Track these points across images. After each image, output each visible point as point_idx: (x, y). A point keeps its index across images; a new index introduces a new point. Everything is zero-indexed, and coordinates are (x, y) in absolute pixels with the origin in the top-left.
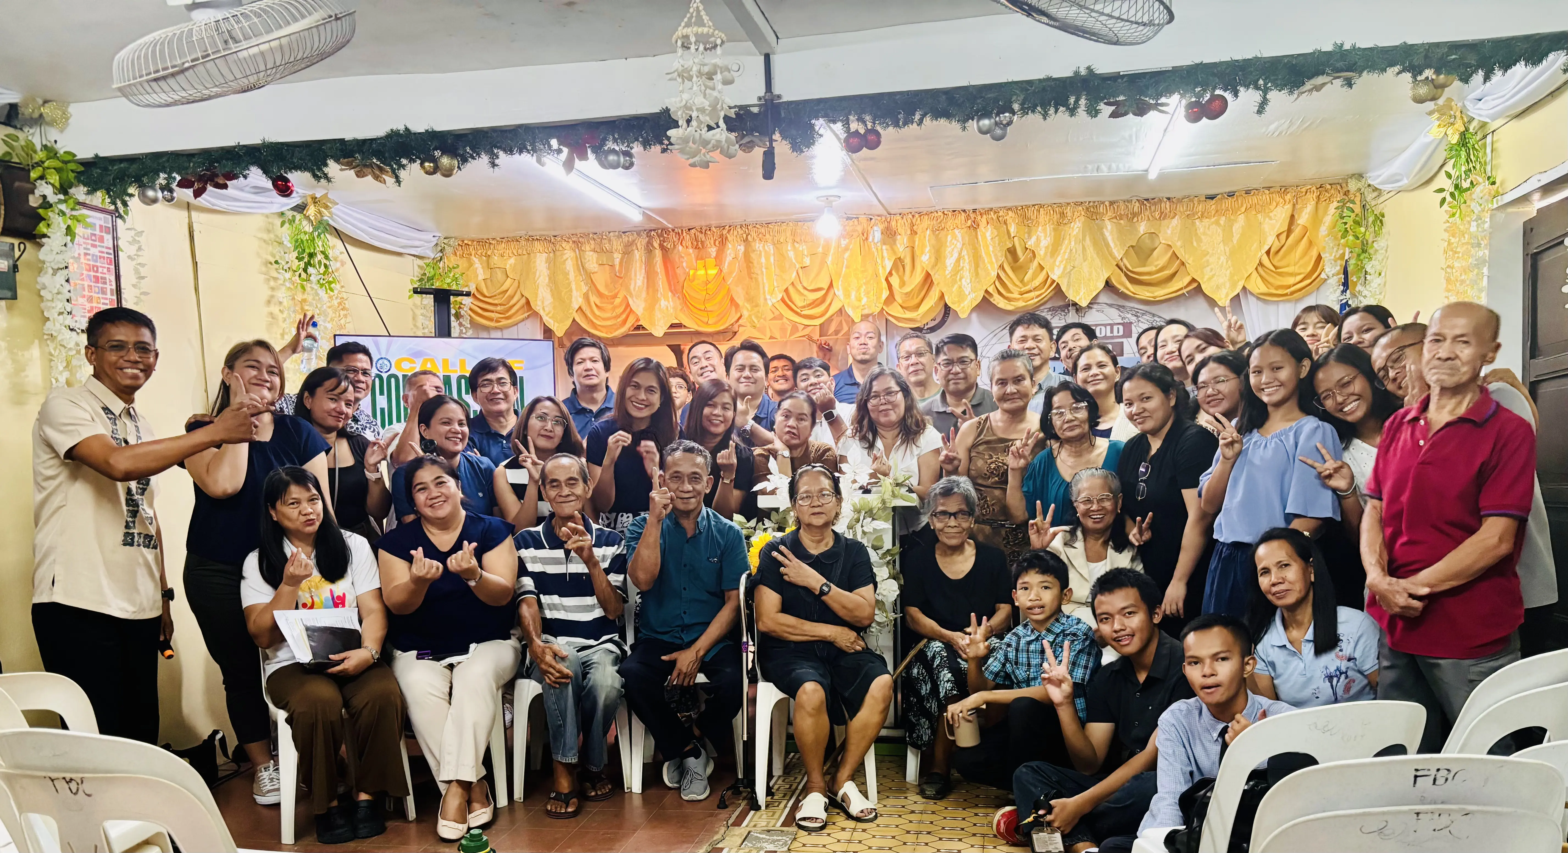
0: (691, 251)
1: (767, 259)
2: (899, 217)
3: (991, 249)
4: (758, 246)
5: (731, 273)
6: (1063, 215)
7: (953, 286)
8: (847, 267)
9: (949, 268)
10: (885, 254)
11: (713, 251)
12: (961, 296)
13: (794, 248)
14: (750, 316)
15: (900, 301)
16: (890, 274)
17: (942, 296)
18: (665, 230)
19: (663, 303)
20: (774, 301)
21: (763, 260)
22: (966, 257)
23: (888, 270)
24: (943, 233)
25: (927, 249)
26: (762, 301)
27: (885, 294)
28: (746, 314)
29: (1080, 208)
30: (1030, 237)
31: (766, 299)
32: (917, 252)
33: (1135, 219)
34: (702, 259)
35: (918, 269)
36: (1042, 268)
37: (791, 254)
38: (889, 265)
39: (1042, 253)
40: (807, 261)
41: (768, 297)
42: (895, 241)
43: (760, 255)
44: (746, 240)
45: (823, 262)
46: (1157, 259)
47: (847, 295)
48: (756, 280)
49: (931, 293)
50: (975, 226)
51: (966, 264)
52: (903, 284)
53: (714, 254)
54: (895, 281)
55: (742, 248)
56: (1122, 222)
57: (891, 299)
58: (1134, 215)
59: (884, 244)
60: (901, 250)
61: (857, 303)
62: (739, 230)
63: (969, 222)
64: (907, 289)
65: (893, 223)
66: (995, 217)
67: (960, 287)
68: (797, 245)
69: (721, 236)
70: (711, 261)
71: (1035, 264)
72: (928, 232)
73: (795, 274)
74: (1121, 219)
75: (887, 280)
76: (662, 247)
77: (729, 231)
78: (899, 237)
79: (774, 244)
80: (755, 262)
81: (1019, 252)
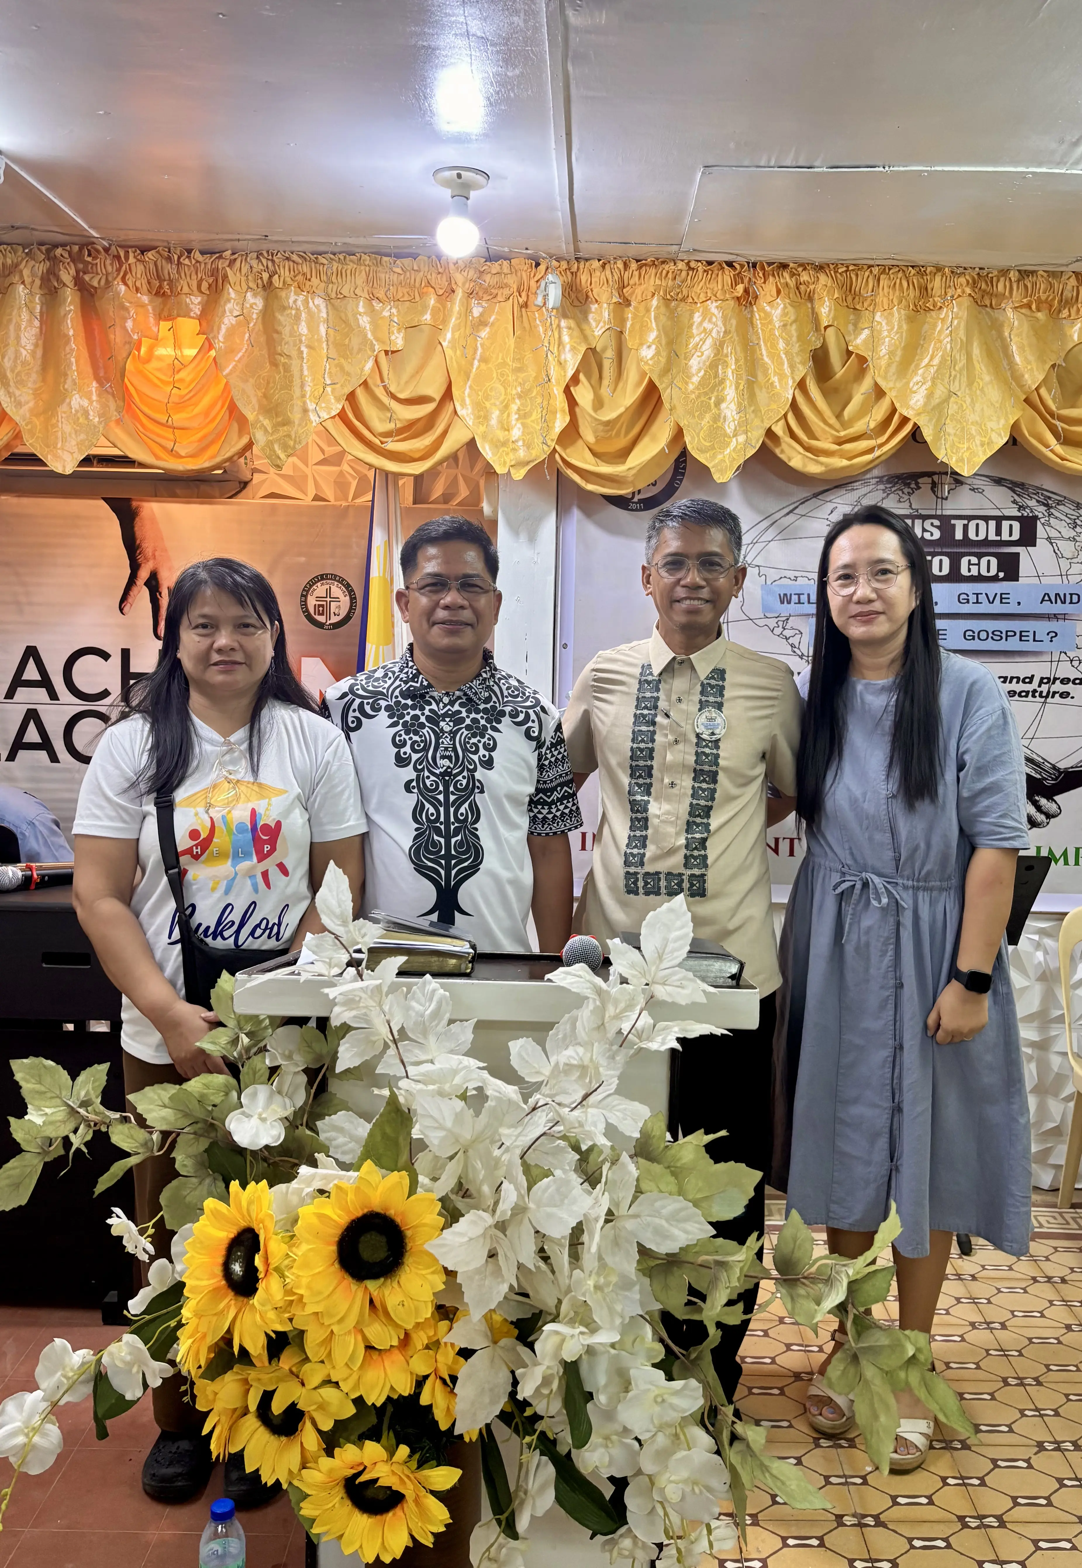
0: (145, 299)
1: (313, 328)
2: (596, 264)
3: (781, 345)
4: (293, 298)
5: (231, 351)
6: (924, 291)
7: (701, 417)
8: (484, 360)
9: (696, 379)
10: (566, 338)
11: (195, 302)
12: (717, 435)
13: (371, 311)
14: (270, 444)
15: (590, 437)
16: (575, 380)
17: (679, 434)
18: (87, 245)
19: (76, 401)
20: (325, 415)
21: (303, 329)
22: (731, 361)
23: (570, 373)
24: (683, 308)
25: (652, 336)
26: (296, 416)
27: (560, 422)
28: (260, 438)
30: (857, 330)
31: (305, 411)
32: (630, 342)
33: (1065, 313)
34: (169, 318)
35: (632, 375)
36: (879, 393)
37: (364, 321)
38: (572, 362)
39: (883, 362)
40: (398, 341)
41: (311, 406)
42: (585, 313)
43: (297, 318)
44: (268, 287)
45: (434, 343)
47: (483, 416)
48: (287, 369)
49: (655, 428)
50: (748, 299)
51: (730, 372)
52: (599, 403)
53: (197, 310)
54: (584, 395)
55: (259, 303)
57: (571, 433)
58: (1065, 303)
59: (565, 316)
60: (598, 332)
61: (501, 435)
62: (254, 263)
63: (740, 288)
64: (609, 415)
65: (584, 278)
66: (792, 283)
67: (716, 418)
68: (377, 306)
69: (214, 272)
70: (188, 326)
71: (866, 384)
72: (655, 302)
73: (370, 364)
75: (567, 391)
76: (79, 283)
77: (232, 263)
78: (594, 307)
79: (328, 299)
80: (286, 331)
81: (835, 358)
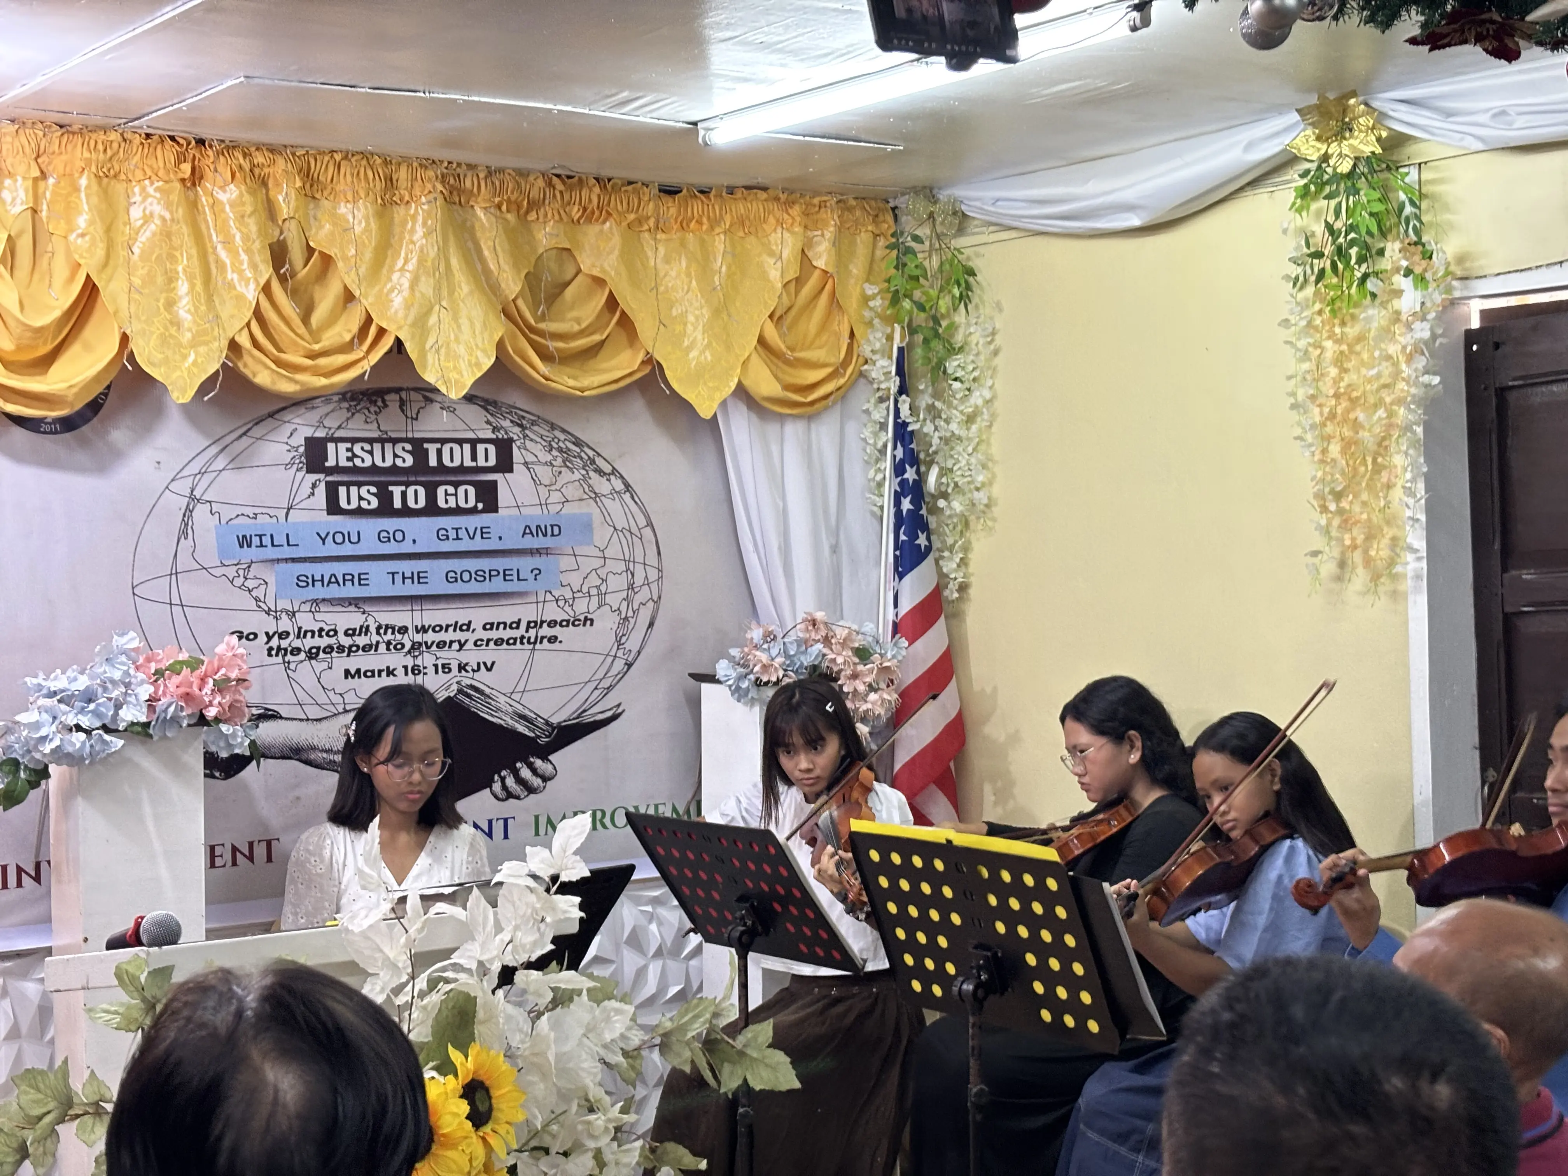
2: (8, 127)
3: (239, 239)
7: (149, 322)
12: (170, 345)
15: (4, 344)
17: (125, 344)
22: (182, 256)
25: (84, 221)
29: (431, 173)
30: (319, 225)
32: (50, 224)
33: (532, 216)
39: (349, 262)
46: (572, 308)
49: (87, 334)
50: (193, 180)
51: (181, 269)
56: (509, 216)
58: (534, 205)
60: (13, 213)
63: (186, 168)
66: (247, 166)
67: (168, 325)
71: (334, 286)
72: (84, 180)
74: (508, 211)
78: (8, 182)
81: (296, 254)
